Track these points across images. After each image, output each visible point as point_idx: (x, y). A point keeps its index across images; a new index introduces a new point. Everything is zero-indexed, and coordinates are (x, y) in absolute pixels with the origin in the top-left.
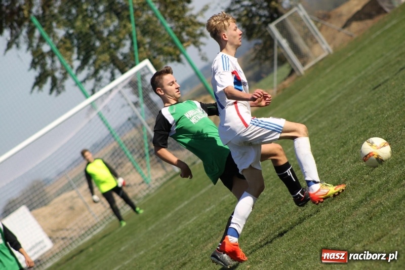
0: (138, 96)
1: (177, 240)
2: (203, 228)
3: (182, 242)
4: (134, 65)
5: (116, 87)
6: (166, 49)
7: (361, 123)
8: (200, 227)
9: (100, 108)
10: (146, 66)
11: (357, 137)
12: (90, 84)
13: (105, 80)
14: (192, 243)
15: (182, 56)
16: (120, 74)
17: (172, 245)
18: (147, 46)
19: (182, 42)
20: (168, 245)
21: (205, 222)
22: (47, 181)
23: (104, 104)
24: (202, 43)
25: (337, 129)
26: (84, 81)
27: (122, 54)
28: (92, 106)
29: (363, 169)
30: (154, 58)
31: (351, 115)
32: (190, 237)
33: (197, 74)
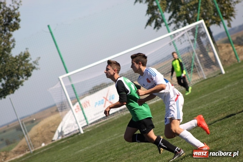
0: (195, 37)
4: (196, 21)
10: (202, 23)
12: (173, 25)
33: (226, 32)
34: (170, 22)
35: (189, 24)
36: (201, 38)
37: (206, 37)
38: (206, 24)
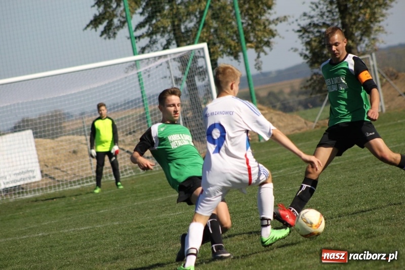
0: (183, 73)
1: (153, 226)
2: (182, 225)
3: (157, 230)
4: (193, 43)
5: (165, 56)
6: (229, 40)
7: (374, 192)
8: (180, 224)
9: (142, 69)
10: (203, 49)
11: (364, 204)
12: (145, 41)
13: (159, 45)
14: (165, 235)
15: (241, 54)
16: (175, 45)
17: (146, 228)
18: (212, 30)
19: (247, 41)
20: (143, 227)
21: (186, 221)
22: (68, 116)
23: (147, 67)
24: (263, 51)
25: (350, 187)
26: (139, 37)
27: (186, 28)
28: (135, 64)
29: (353, 237)
30: (214, 44)
31: (370, 179)
32: (166, 228)
33: (248, 76)
34: (139, 33)
35: (178, 46)
36: (196, 78)
37: (207, 79)
38: (211, 54)
